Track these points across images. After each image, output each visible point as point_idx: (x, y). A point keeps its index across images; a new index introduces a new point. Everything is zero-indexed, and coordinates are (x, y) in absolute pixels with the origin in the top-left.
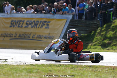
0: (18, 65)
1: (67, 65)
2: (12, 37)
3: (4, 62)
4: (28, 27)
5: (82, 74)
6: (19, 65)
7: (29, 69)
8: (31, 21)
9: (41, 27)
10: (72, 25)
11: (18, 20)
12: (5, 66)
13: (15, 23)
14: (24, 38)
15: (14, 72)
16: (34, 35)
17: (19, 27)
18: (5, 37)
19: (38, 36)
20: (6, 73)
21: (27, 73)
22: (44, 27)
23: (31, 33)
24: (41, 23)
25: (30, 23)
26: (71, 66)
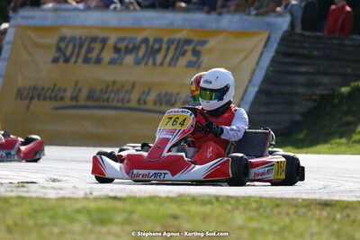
2: (62, 98)
4: (121, 64)
6: (69, 198)
8: (136, 39)
9: (172, 60)
10: (289, 55)
11: (84, 33)
12: (13, 202)
13: (71, 46)
14: (105, 104)
15: (46, 220)
16: (143, 93)
17: (86, 60)
18: (32, 98)
19: (159, 95)
20: (16, 225)
21: (90, 227)
22: (183, 61)
24: (173, 47)
25: (131, 46)
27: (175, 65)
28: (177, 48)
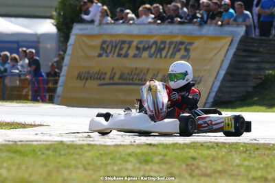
0: (117, 146)
1: (233, 144)
2: (104, 79)
3: (85, 139)
4: (140, 57)
5: (267, 165)
6: (120, 145)
7: (143, 154)
8: (150, 42)
9: (172, 54)
10: (245, 51)
11: (118, 39)
12: (86, 148)
13: (110, 47)
14: (131, 82)
15: (108, 161)
16: (154, 75)
17: (119, 55)
18: (87, 79)
19: (164, 76)
20: (89, 164)
21: (138, 165)
22: (179, 55)
23: (148, 70)
24: (172, 46)
25: (146, 46)
26: (243, 146)
27: (174, 58)
28: (175, 47)
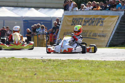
4: (86, 25)
8: (89, 18)
9: (97, 24)
13: (75, 21)
16: (90, 33)
17: (78, 24)
19: (93, 34)
22: (99, 24)
23: (88, 31)
24: (97, 20)
25: (88, 20)
